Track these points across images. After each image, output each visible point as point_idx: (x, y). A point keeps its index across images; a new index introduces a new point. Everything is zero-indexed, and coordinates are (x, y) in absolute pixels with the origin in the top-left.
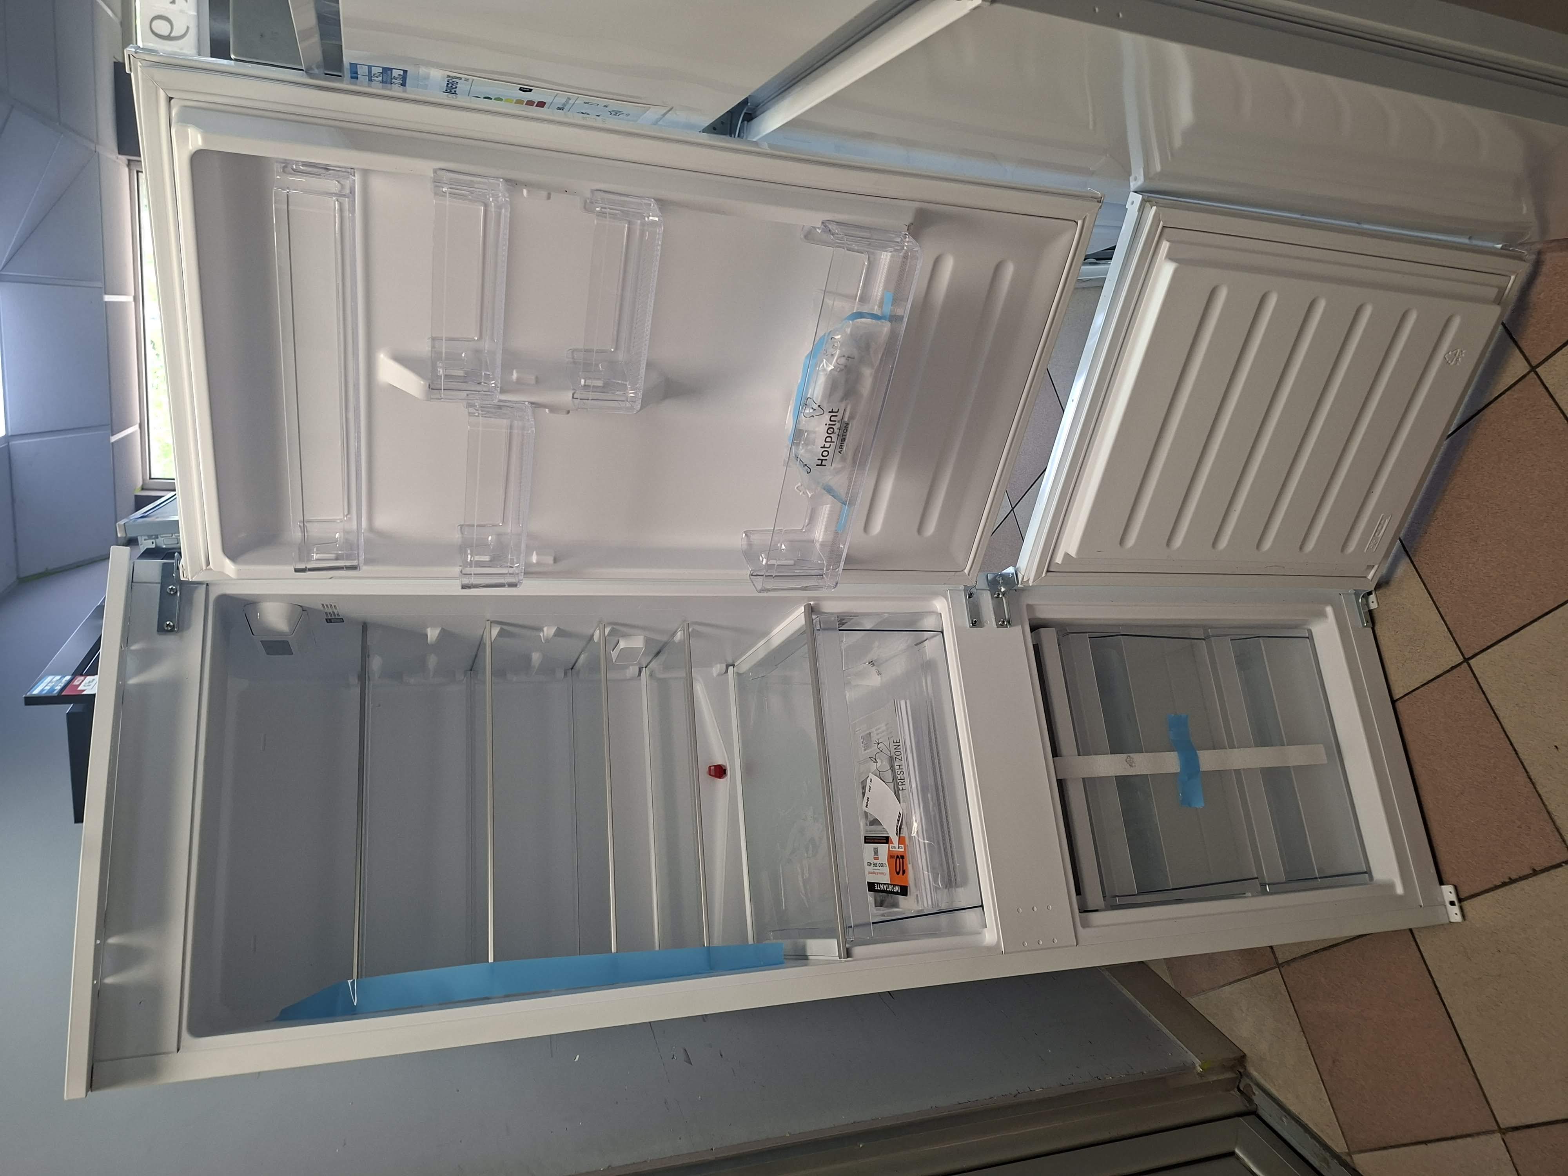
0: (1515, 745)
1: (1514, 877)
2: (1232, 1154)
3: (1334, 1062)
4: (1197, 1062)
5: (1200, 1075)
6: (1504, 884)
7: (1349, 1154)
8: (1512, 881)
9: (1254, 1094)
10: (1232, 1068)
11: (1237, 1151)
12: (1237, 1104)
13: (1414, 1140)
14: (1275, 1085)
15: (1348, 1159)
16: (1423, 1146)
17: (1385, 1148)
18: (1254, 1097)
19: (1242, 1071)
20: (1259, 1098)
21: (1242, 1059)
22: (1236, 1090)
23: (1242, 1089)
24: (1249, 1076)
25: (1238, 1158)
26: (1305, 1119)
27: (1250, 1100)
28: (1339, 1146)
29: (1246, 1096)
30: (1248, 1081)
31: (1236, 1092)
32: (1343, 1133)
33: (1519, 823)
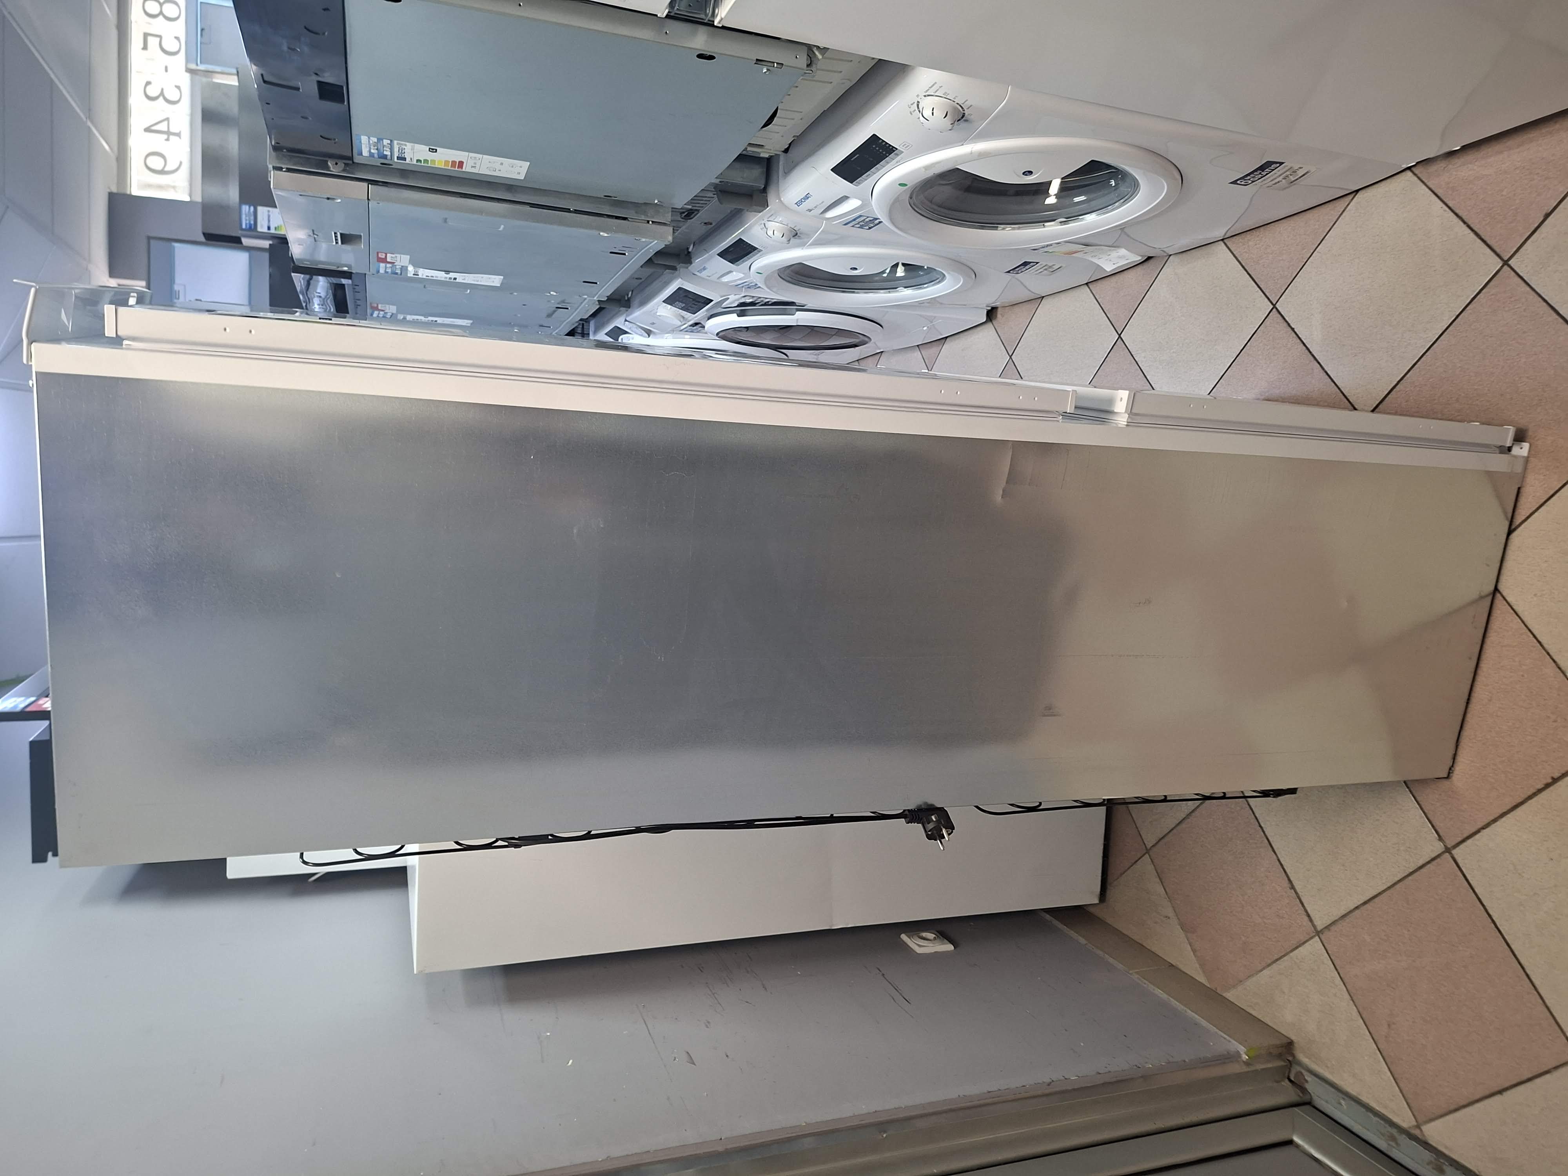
0: (1538, 636)
1: (1556, 775)
2: (1290, 1142)
3: (1389, 1025)
4: (1242, 1049)
5: (1247, 1063)
6: (1547, 786)
7: (1418, 1127)
8: (1555, 780)
9: (1307, 1081)
10: (1280, 1056)
11: (1296, 1139)
12: (1289, 1094)
13: (1487, 1093)
14: (1327, 1067)
15: (1416, 1132)
16: (1498, 1098)
17: (1456, 1110)
18: (1307, 1086)
19: (1290, 1058)
20: (1313, 1087)
21: (1290, 1045)
22: (1287, 1081)
23: (1293, 1079)
24: (1299, 1064)
25: (1298, 1146)
26: (1364, 1098)
27: (1304, 1090)
28: (1405, 1120)
29: (1299, 1085)
30: (1299, 1069)
31: (1286, 1083)
32: (1407, 1103)
33: (1553, 717)
